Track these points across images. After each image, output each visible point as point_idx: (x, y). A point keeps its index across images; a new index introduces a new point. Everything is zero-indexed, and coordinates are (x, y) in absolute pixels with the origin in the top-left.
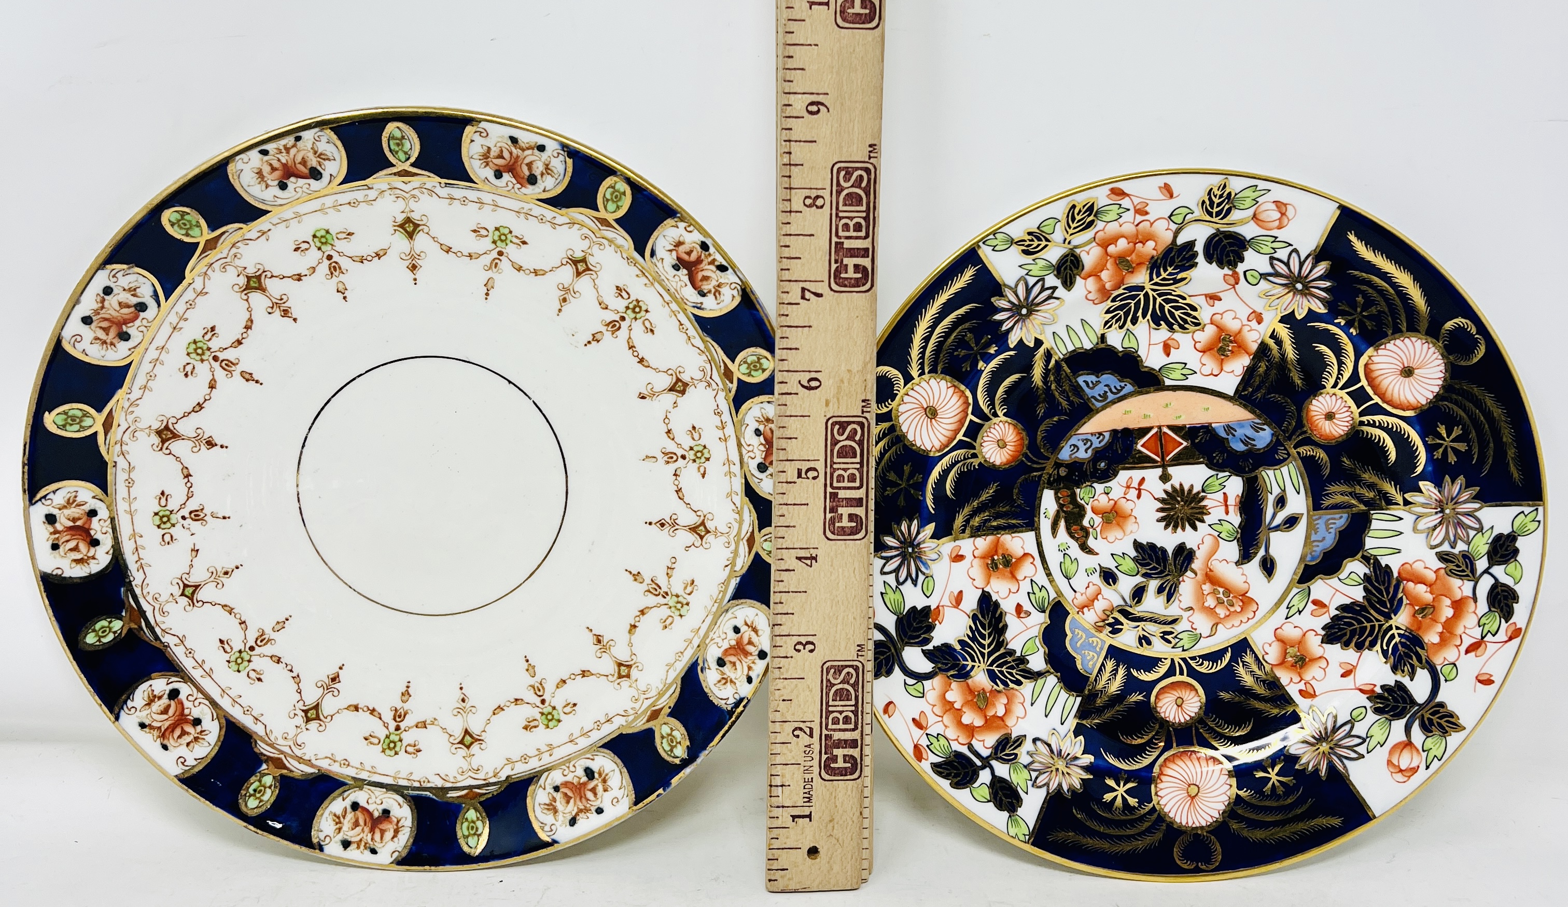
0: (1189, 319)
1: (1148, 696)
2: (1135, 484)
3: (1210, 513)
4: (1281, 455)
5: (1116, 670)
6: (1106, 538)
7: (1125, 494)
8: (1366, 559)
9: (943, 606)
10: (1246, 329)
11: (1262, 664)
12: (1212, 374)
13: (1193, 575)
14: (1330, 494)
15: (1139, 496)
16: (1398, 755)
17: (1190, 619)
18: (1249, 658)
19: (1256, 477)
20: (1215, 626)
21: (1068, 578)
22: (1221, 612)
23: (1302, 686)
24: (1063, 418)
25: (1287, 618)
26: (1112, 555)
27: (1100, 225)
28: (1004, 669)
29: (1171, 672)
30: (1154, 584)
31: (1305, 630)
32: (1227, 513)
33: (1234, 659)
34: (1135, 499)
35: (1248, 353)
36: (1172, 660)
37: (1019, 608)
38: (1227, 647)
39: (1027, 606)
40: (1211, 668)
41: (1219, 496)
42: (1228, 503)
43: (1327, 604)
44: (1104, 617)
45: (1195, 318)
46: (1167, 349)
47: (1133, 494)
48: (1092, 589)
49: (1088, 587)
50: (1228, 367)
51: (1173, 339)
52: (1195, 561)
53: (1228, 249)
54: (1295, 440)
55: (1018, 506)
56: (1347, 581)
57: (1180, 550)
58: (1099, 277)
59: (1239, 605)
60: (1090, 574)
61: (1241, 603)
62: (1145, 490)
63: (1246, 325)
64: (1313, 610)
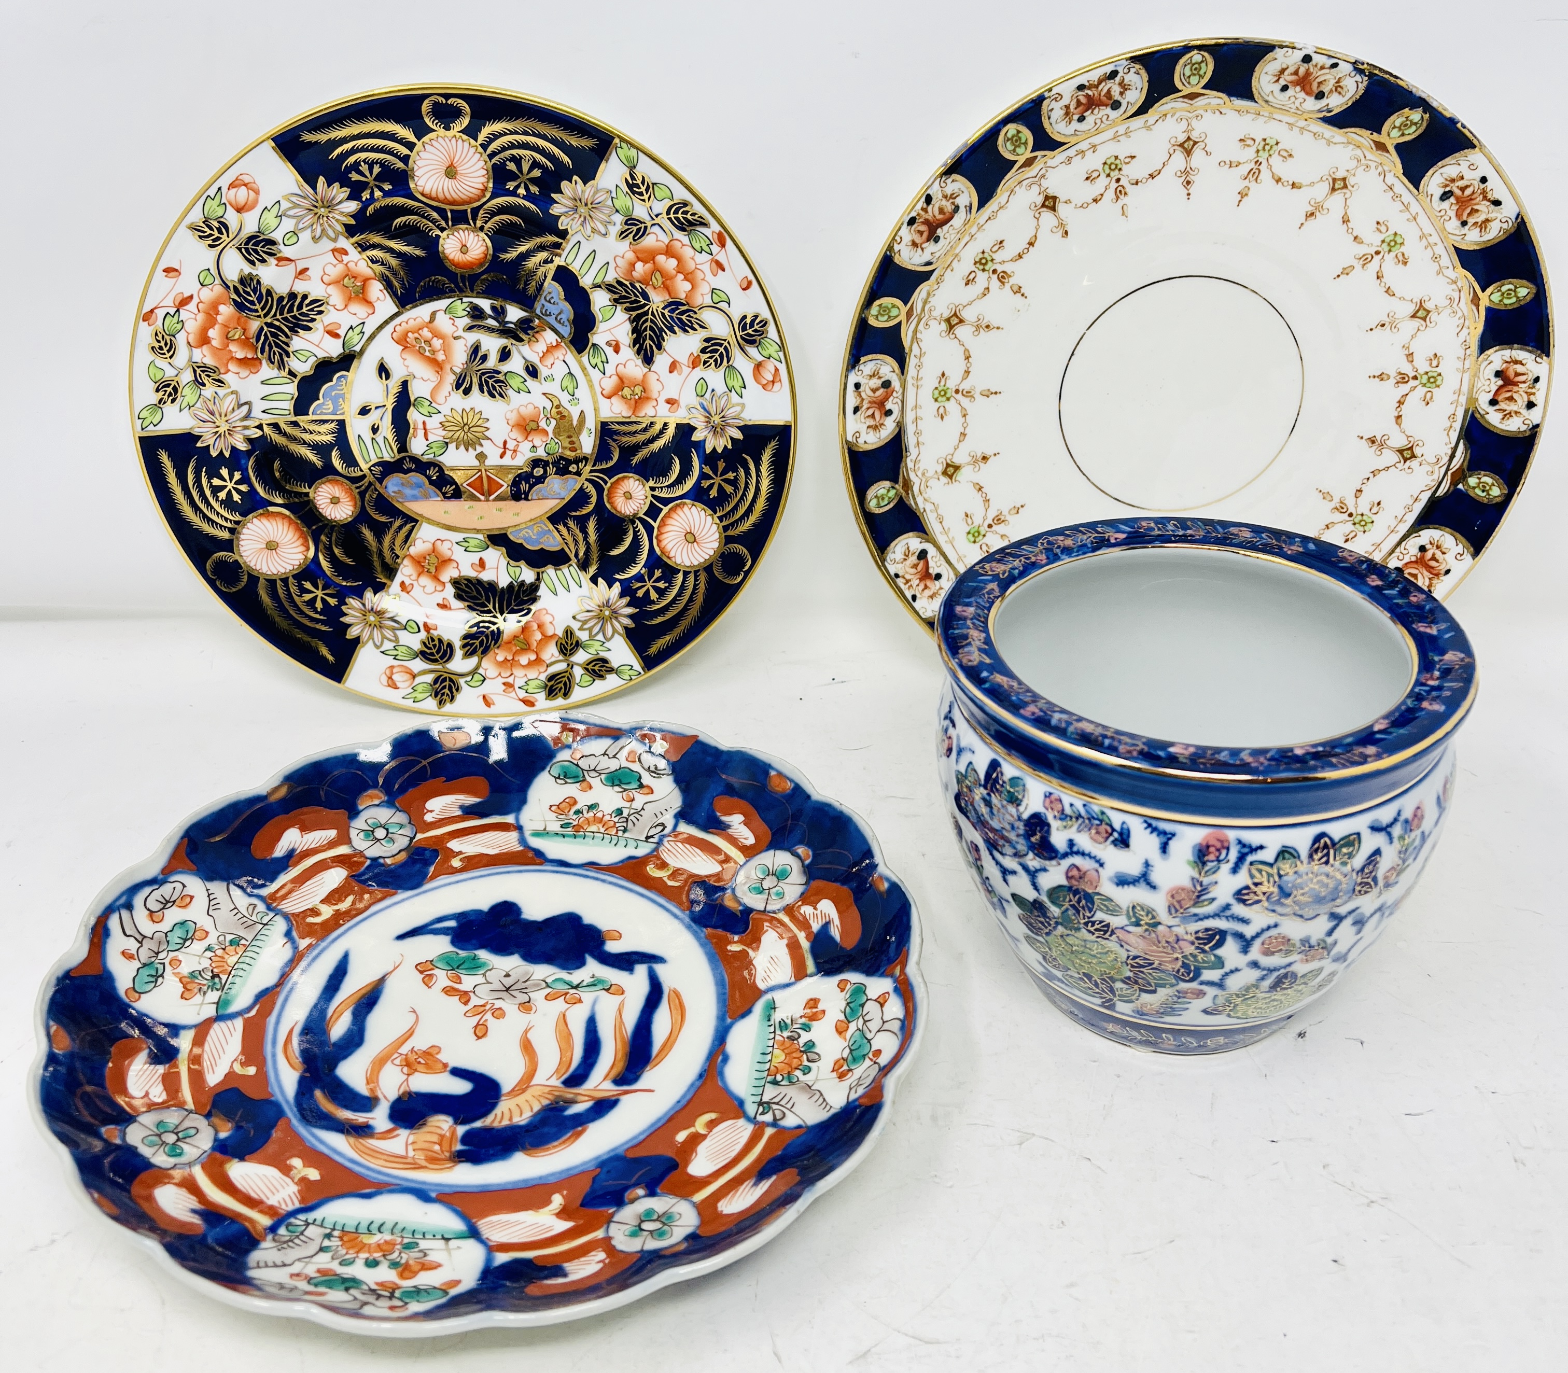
0: (463, 587)
1: (495, 258)
2: (509, 453)
3: (440, 423)
4: (377, 470)
5: (526, 285)
6: (536, 407)
7: (518, 445)
8: (292, 374)
9: (690, 366)
10: (414, 577)
11: (385, 281)
12: (442, 541)
13: (455, 369)
14: (330, 434)
15: (505, 443)
16: (250, 199)
17: (455, 329)
18: (398, 287)
19: (399, 452)
20: (432, 321)
21: (570, 373)
22: (426, 333)
23: (346, 259)
24: (574, 514)
25: (363, 323)
26: (529, 392)
27: (543, 677)
28: (634, 298)
30: (492, 363)
31: (346, 310)
32: (424, 423)
33: (412, 287)
34: (508, 440)
35: (412, 557)
37: (617, 350)
38: (419, 300)
39: (609, 351)
40: (435, 280)
41: (432, 438)
42: (423, 431)
43: (324, 333)
44: (537, 335)
45: (458, 589)
46: (482, 564)
47: (511, 445)
48: (548, 362)
49: (552, 364)
50: (428, 546)
51: (476, 571)
52: (452, 382)
53: (434, 651)
54: (365, 482)
55: (615, 440)
56: (309, 354)
57: (467, 392)
58: (543, 634)
59: (410, 338)
60: (551, 376)
61: (408, 340)
62: (500, 448)
63: (414, 581)
64: (339, 328)
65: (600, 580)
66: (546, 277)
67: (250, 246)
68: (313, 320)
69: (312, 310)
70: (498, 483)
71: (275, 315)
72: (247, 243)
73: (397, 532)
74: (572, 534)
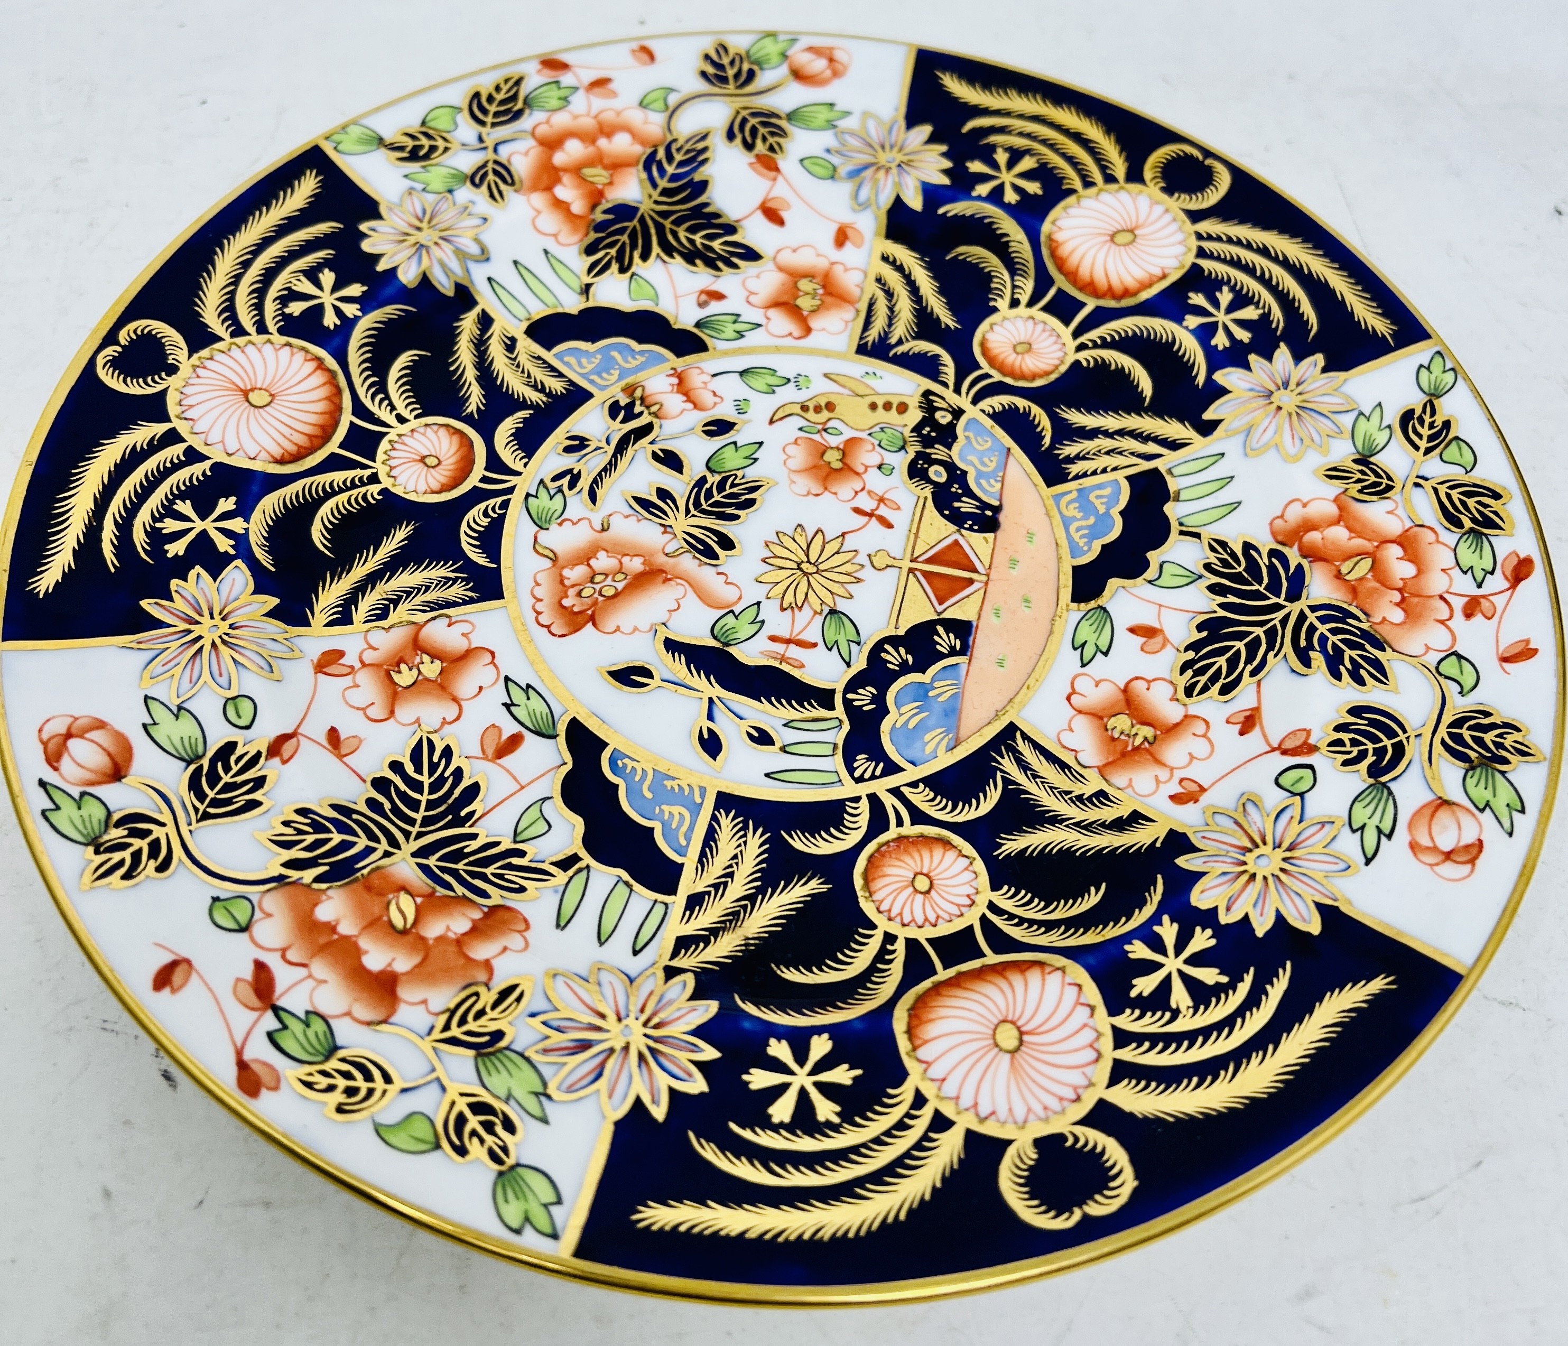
0: (1203, 679)
1: (468, 420)
2: (883, 511)
3: (783, 610)
4: (862, 763)
5: (542, 390)
6: (796, 442)
7: (869, 492)
8: (566, 864)
9: (775, 179)
10: (1163, 774)
11: (432, 609)
12: (1074, 692)
13: (671, 550)
14: (745, 835)
15: (858, 511)
16: (105, 745)
17: (585, 523)
18: (457, 591)
19: (830, 707)
20: (551, 555)
21: (742, 373)
22: (575, 573)
23: (350, 659)
24: (1047, 441)
25: (507, 679)
26: (761, 444)
27: (1450, 537)
28: (625, 238)
29: (494, 463)
31: (464, 703)
32: (773, 639)
33: (469, 567)
34: (854, 504)
35: (1107, 765)
36: (519, 474)
37: (718, 296)
38: (498, 561)
39: (715, 307)
40: (469, 526)
41: (813, 634)
42: (792, 646)
43: (500, 761)
44: (648, 402)
45: (1205, 689)
46: (1146, 632)
47: (867, 504)
48: (708, 400)
49: (715, 394)
50: (1083, 725)
51: (1163, 646)
52: (697, 561)
53: (1370, 746)
54: (889, 801)
55: (900, 342)
56: (534, 813)
57: (727, 543)
58: (1337, 522)
59: (574, 605)
60: (738, 403)
61: (576, 609)
62: (867, 523)
63: (1172, 775)
64: (500, 729)
65: (1208, 415)
66: (539, 358)
67: (211, 794)
68: (458, 773)
69: (433, 767)
70: (949, 547)
71: (407, 834)
72: (201, 796)
73: (1035, 776)
74: (1094, 454)
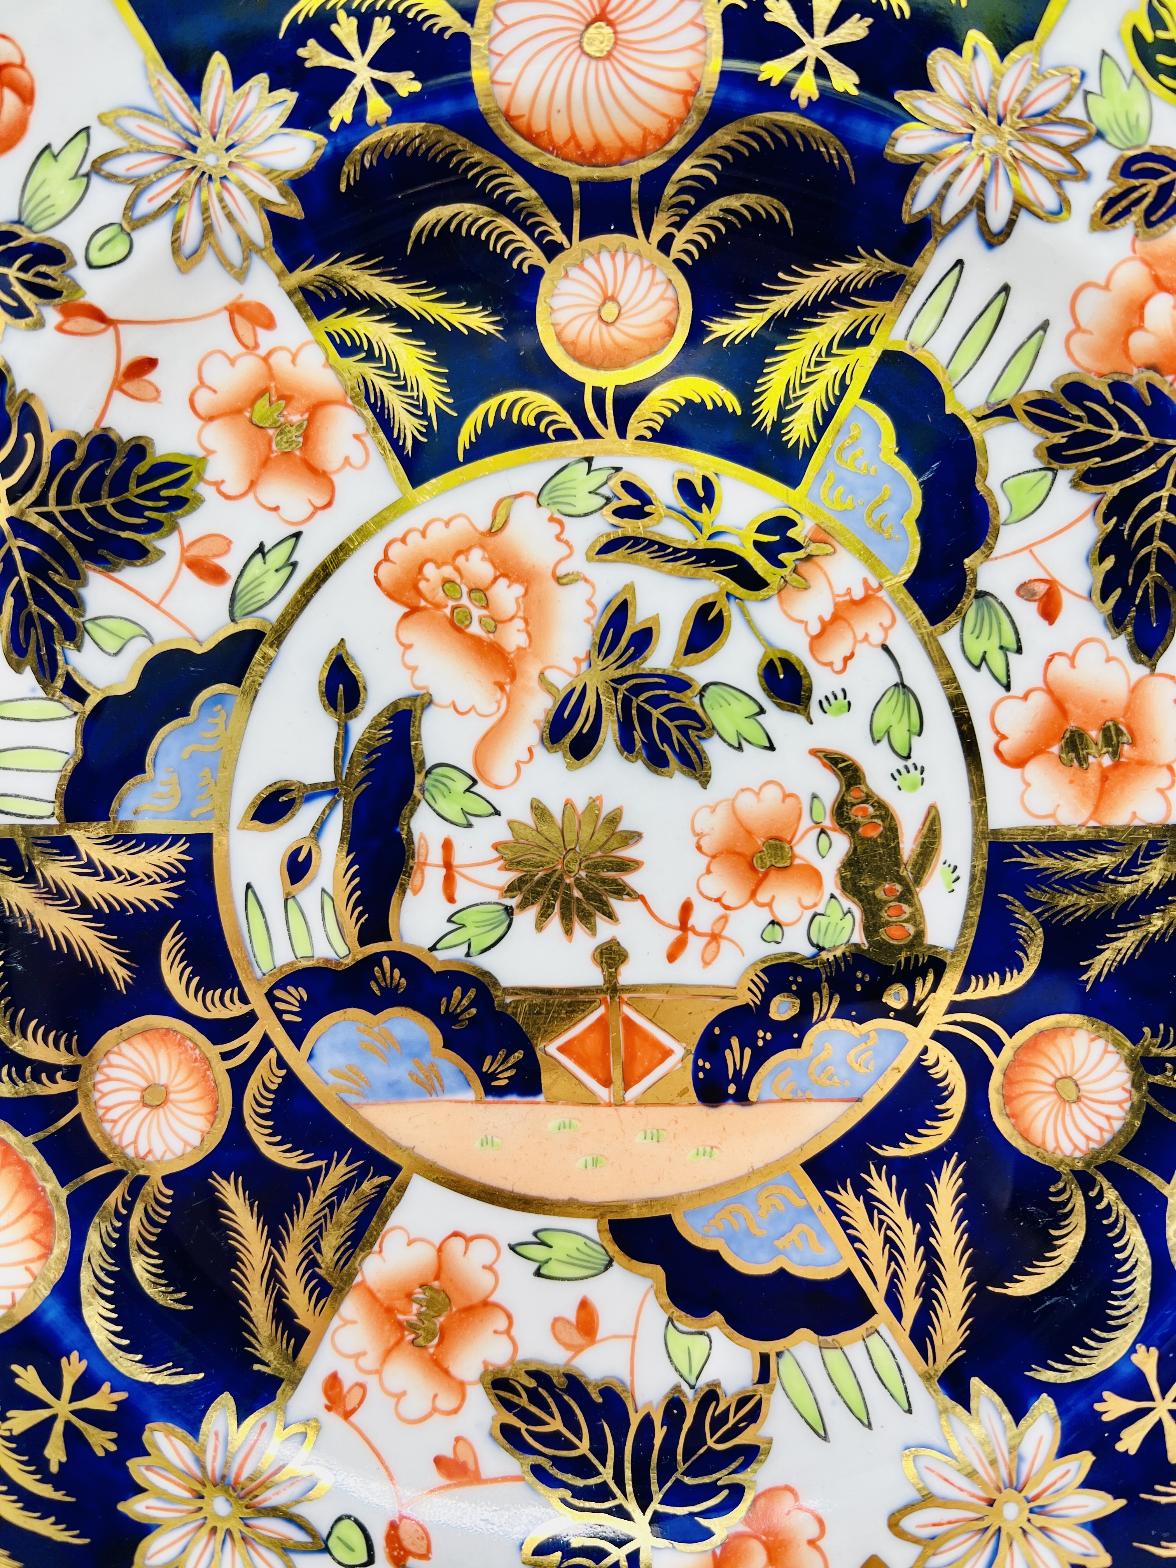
0: (524, 1401)
1: (697, 332)
2: (695, 944)
3: (496, 847)
4: (294, 996)
5: (783, 412)
6: (786, 796)
7: (724, 918)
8: (73, 689)
10: (370, 1361)
11: (373, 407)
12: (468, 1240)
13: (551, 675)
14: (163, 880)
15: (686, 909)
17: (564, 550)
18: (409, 425)
19: (363, 940)
20: (497, 524)
21: (901, 685)
22: (477, 565)
23: (266, 339)
24: (890, 1152)
25: (297, 535)
26: (772, 748)
28: (1117, 435)
29: (629, 397)
30: (661, 654)
31: (250, 497)
32: (447, 846)
33: (452, 426)
34: (697, 900)
35: (371, 1293)
36: (622, 433)
37: (1050, 610)
39: (1027, 612)
40: (514, 402)
41: (465, 893)
42: (443, 871)
43: (185, 569)
44: (804, 568)
45: (508, 1405)
46: (586, 1323)
47: (702, 919)
48: (836, 652)
49: (846, 660)
50: (424, 1256)
51: (567, 1346)
52: (541, 716)
54: (252, 1038)
56: (128, 630)
57: (582, 749)
59: (427, 580)
60: (840, 695)
61: (422, 585)
62: (669, 926)
63: (369, 1372)
64: (226, 552)
65: (976, 1384)
66: (844, 388)
68: (154, 526)
69: (153, 495)
70: (656, 1045)
71: (41, 500)
73: (331, 1207)
74: (881, 1222)
